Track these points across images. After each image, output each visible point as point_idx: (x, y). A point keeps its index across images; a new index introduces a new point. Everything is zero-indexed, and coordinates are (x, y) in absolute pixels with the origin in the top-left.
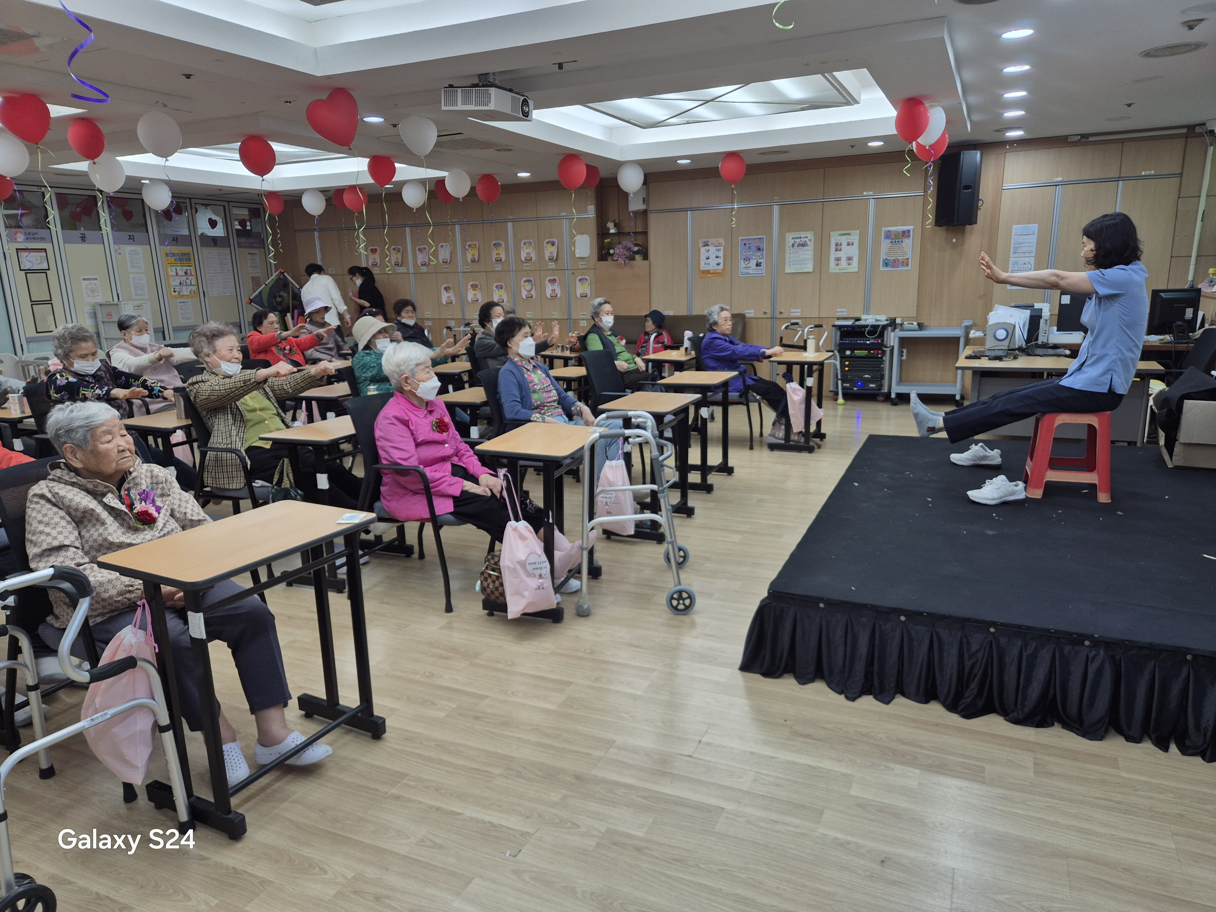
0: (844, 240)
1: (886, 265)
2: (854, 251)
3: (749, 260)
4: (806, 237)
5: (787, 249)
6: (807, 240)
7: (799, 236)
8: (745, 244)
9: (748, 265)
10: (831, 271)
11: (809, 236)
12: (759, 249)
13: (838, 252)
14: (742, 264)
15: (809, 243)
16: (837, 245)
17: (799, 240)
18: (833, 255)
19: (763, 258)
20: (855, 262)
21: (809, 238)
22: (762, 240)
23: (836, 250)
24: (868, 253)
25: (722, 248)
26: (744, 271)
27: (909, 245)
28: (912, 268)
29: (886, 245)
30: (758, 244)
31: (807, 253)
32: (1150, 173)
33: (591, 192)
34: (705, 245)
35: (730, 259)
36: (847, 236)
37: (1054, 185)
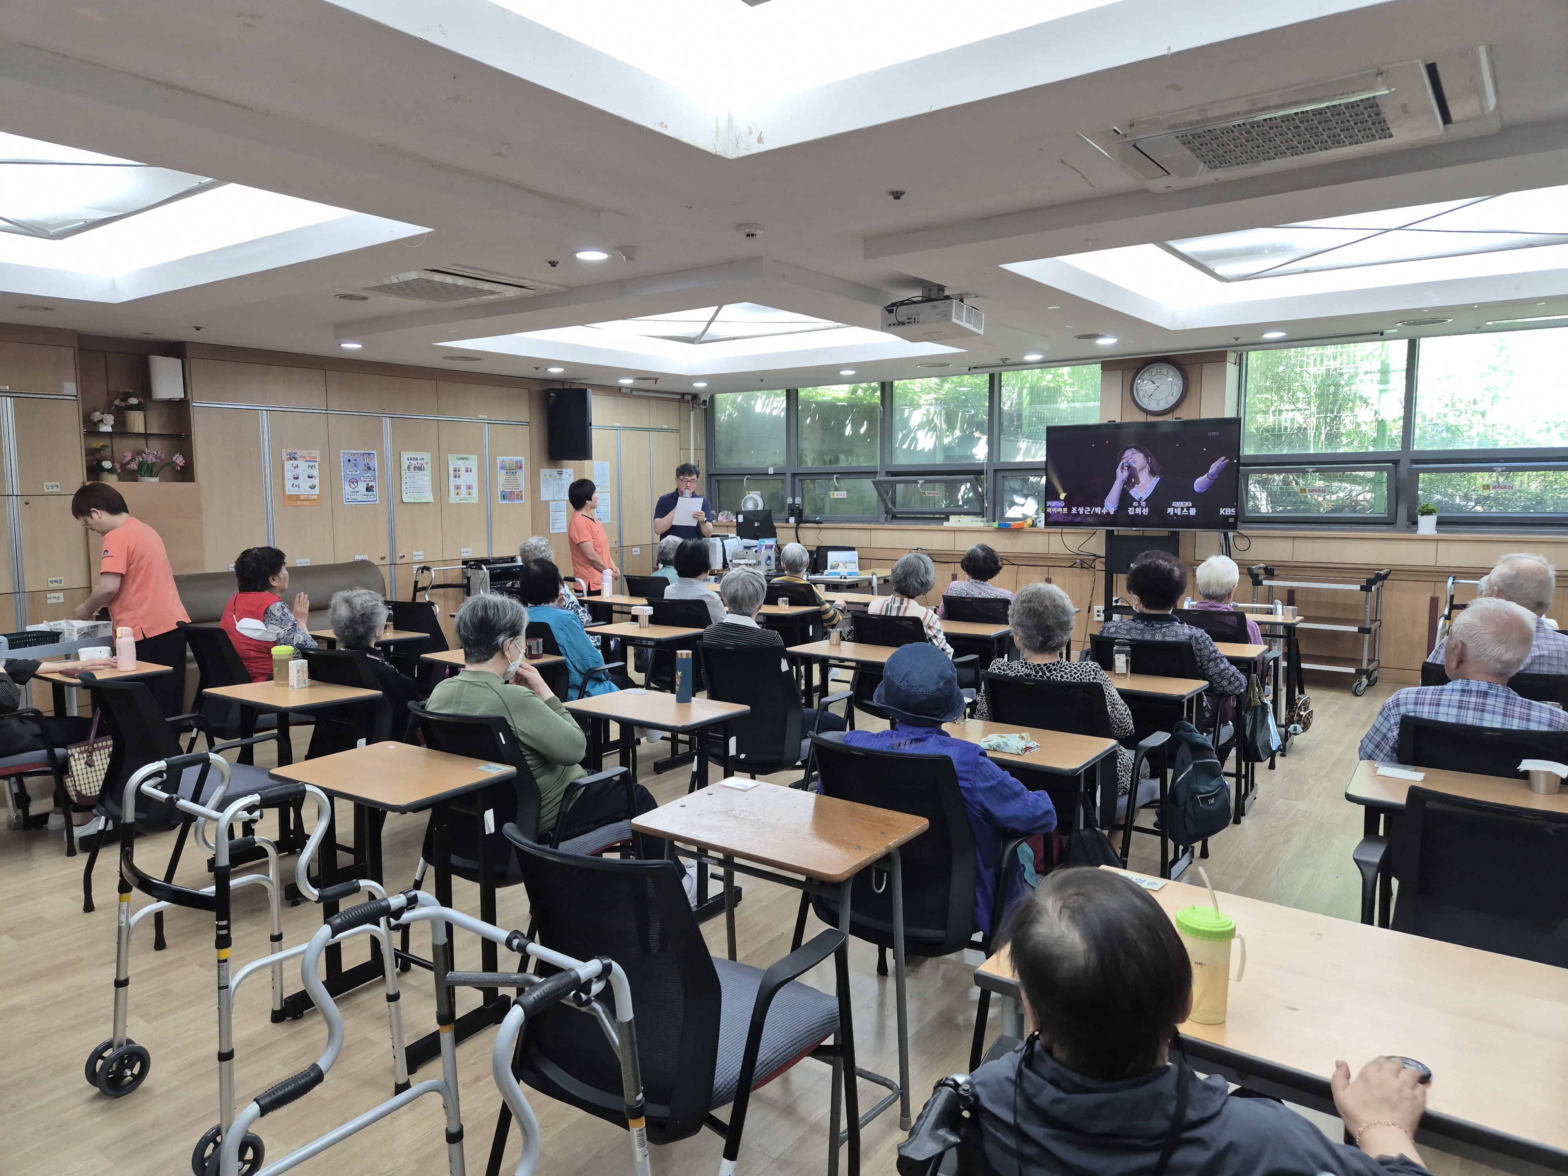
0: (462, 465)
1: (504, 498)
2: (472, 478)
3: (357, 482)
4: (423, 459)
5: (403, 472)
6: (424, 462)
7: (415, 457)
8: (349, 461)
9: (355, 490)
10: (451, 501)
11: (426, 457)
12: (369, 468)
13: (457, 479)
14: (347, 488)
15: (426, 466)
16: (455, 471)
17: (416, 462)
18: (453, 482)
19: (375, 480)
20: (475, 491)
21: (425, 460)
22: (371, 456)
23: (455, 477)
24: (486, 482)
25: (317, 464)
26: (349, 497)
27: (522, 477)
28: (526, 502)
29: (502, 476)
30: (367, 461)
31: (425, 479)
32: (665, 427)
33: (68, 354)
34: (293, 458)
35: (330, 481)
36: (465, 461)
37: (616, 429)
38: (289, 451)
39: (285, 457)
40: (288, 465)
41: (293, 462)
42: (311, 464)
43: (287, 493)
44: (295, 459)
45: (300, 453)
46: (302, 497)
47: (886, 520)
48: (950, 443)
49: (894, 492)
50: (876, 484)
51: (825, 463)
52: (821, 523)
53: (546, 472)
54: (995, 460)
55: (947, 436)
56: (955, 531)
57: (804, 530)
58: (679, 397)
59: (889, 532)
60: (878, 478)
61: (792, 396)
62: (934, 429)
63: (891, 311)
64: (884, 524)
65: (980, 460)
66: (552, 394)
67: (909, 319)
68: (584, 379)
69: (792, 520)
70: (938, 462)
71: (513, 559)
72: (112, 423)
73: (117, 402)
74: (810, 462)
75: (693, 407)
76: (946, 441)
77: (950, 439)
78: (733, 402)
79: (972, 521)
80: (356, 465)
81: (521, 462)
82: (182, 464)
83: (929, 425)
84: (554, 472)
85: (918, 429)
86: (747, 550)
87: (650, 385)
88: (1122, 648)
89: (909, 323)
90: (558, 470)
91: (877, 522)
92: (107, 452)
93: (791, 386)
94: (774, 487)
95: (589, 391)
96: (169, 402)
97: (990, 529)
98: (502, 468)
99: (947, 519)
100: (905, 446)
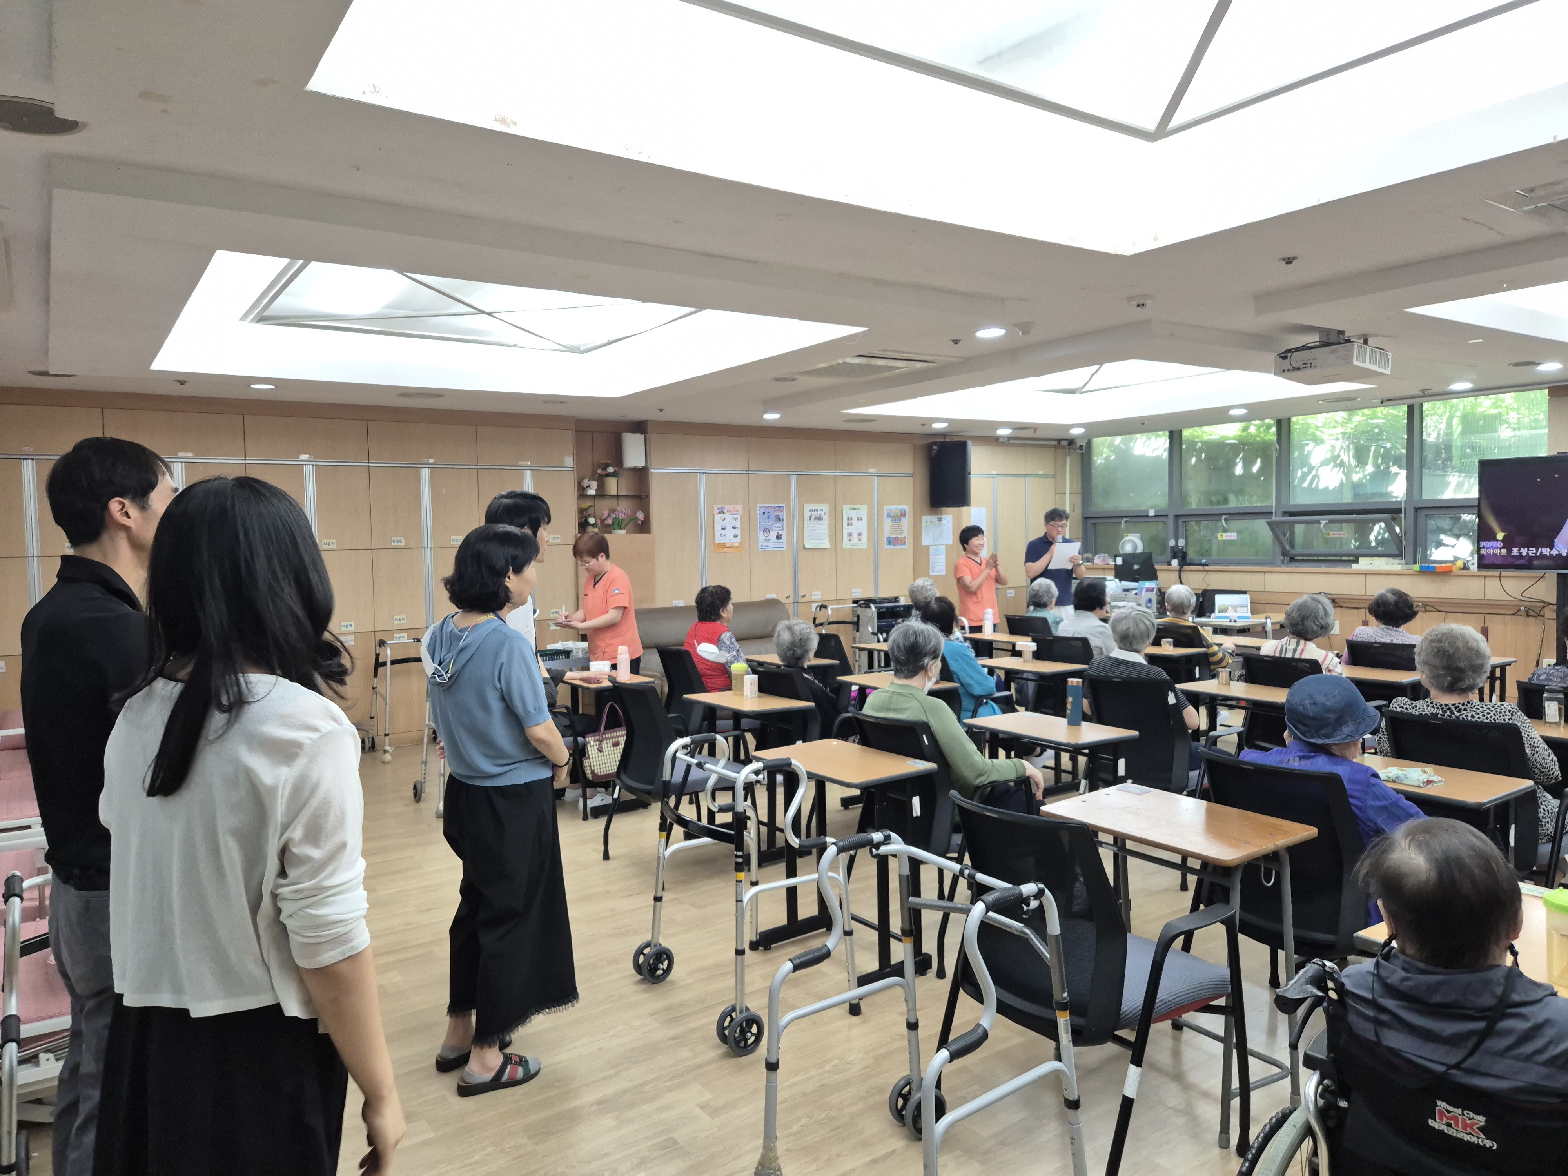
0: (854, 514)
1: (889, 543)
2: (862, 526)
3: (769, 531)
4: (822, 510)
5: (806, 521)
6: (822, 513)
7: (816, 508)
8: (764, 513)
9: (768, 538)
10: (844, 547)
11: (824, 508)
12: (779, 519)
13: (850, 527)
14: (762, 536)
15: (824, 516)
16: (848, 520)
17: (816, 512)
18: (846, 530)
19: (783, 529)
20: (864, 538)
21: (824, 510)
22: (781, 509)
23: (848, 525)
24: (874, 528)
25: (739, 517)
26: (764, 544)
27: (906, 524)
28: (909, 546)
29: (888, 524)
30: (777, 514)
31: (823, 527)
32: (1041, 472)
33: (568, 436)
34: (721, 512)
35: (749, 530)
36: (857, 511)
37: (993, 476)
38: (720, 506)
39: (716, 511)
40: (718, 518)
41: (722, 515)
42: (735, 517)
43: (717, 541)
44: (724, 513)
45: (728, 507)
46: (727, 545)
47: (1283, 562)
48: (1360, 479)
49: (1293, 533)
50: (1271, 525)
51: (1212, 503)
52: (1207, 565)
53: (927, 519)
54: (1416, 497)
55: (1356, 472)
56: (1365, 574)
57: (1187, 572)
58: (1055, 443)
59: (1285, 576)
60: (1274, 518)
61: (1175, 437)
62: (1342, 464)
63: (1285, 358)
64: (1280, 567)
65: (1397, 497)
66: (935, 447)
67: (1305, 364)
68: (966, 432)
69: (1175, 563)
70: (1345, 501)
71: (896, 599)
72: (596, 487)
73: (599, 471)
74: (1194, 503)
75: (1069, 452)
76: (1356, 477)
77: (1360, 475)
78: (1111, 445)
79: (1386, 564)
80: (769, 517)
81: (905, 511)
82: (642, 519)
83: (1335, 460)
84: (934, 518)
85: (1318, 468)
86: (1126, 593)
87: (1029, 434)
88: (1553, 696)
89: (1305, 368)
90: (939, 516)
91: (1272, 564)
92: (591, 511)
93: (1175, 428)
94: (1155, 529)
95: (969, 443)
96: (635, 470)
97: (1410, 572)
98: (889, 516)
99: (1356, 561)
100: (1305, 485)
